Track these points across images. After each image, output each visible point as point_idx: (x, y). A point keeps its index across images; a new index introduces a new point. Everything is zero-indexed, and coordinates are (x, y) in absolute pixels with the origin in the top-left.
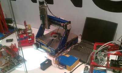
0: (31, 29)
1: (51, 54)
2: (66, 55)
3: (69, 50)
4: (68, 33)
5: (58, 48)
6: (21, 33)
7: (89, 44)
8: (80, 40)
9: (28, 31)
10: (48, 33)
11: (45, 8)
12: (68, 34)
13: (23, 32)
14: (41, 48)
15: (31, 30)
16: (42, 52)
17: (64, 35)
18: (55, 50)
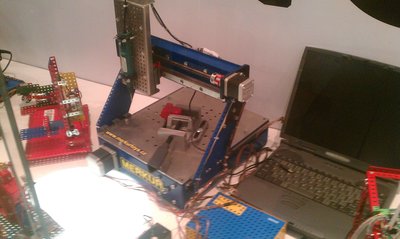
0: (77, 90)
2: (228, 204)
3: (235, 181)
4: (235, 114)
6: (34, 100)
7: (316, 155)
9: (66, 102)
10: (148, 108)
11: (143, 7)
12: (237, 118)
13: (41, 97)
15: (77, 94)
16: (126, 186)
17: (223, 125)
18: (184, 185)
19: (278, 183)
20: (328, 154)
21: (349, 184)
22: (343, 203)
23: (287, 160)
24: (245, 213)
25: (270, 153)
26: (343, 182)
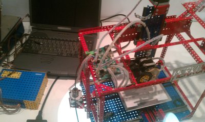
19: (36, 53)
21: (74, 41)
22: (73, 52)
23: (38, 38)
24: (21, 76)
25: (28, 37)
26: (71, 41)
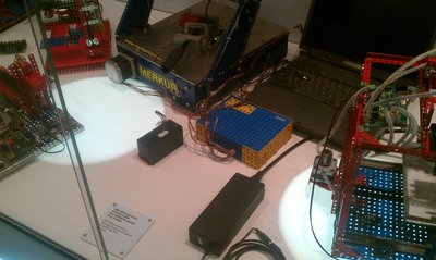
1: (179, 103)
2: (239, 105)
3: (250, 89)
4: (249, 15)
5: (209, 76)
6: (56, 16)
8: (293, 49)
9: (85, 9)
10: (168, 19)
12: (251, 20)
14: (139, 78)
15: (96, 2)
16: (142, 92)
17: (236, 26)
18: (196, 87)
19: (291, 89)
20: (346, 63)
23: (303, 70)
24: (254, 112)
25: (287, 64)
